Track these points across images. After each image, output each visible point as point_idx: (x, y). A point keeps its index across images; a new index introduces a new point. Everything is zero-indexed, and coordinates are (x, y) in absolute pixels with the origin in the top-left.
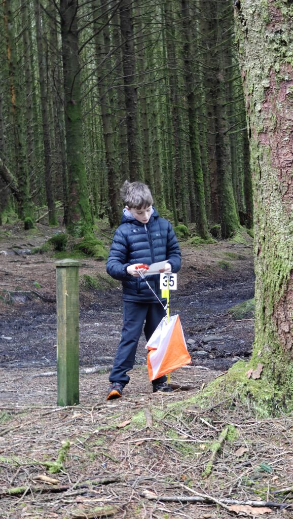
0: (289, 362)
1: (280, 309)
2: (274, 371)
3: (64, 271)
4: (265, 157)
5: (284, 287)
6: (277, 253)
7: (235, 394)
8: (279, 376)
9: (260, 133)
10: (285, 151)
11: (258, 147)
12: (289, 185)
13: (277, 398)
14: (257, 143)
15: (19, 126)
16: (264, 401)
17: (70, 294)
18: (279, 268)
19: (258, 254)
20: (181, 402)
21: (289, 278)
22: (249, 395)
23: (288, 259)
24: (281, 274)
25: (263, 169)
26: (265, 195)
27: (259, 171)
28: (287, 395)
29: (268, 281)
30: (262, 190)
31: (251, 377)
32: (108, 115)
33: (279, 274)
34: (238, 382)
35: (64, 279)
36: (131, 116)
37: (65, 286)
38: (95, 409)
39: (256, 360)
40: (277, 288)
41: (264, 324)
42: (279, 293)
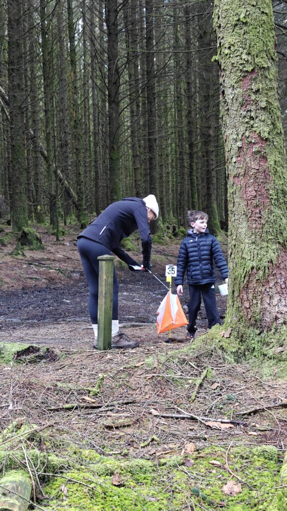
0: (249, 327)
1: (244, 292)
2: (238, 333)
3: (104, 263)
4: (237, 192)
5: (247, 278)
6: (243, 256)
7: (213, 347)
8: (242, 336)
9: (234, 177)
10: (250, 189)
11: (233, 186)
12: (252, 211)
13: (240, 351)
14: (232, 183)
15: (79, 161)
16: (231, 352)
17: (107, 277)
18: (244, 266)
19: (230, 256)
20: (177, 351)
21: (250, 272)
22: (222, 348)
23: (250, 260)
24: (245, 269)
25: (236, 200)
26: (236, 217)
27: (233, 202)
28: (247, 349)
29: (237, 274)
30: (235, 214)
31: (223, 336)
32: (137, 156)
33: (244, 269)
34: (215, 339)
35: (104, 268)
36: (152, 157)
37: (104, 272)
38: (121, 353)
39: (227, 325)
40: (242, 279)
41: (233, 302)
42: (243, 282)
